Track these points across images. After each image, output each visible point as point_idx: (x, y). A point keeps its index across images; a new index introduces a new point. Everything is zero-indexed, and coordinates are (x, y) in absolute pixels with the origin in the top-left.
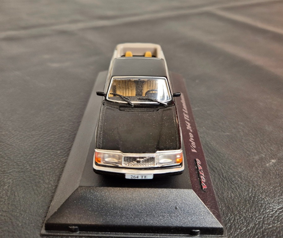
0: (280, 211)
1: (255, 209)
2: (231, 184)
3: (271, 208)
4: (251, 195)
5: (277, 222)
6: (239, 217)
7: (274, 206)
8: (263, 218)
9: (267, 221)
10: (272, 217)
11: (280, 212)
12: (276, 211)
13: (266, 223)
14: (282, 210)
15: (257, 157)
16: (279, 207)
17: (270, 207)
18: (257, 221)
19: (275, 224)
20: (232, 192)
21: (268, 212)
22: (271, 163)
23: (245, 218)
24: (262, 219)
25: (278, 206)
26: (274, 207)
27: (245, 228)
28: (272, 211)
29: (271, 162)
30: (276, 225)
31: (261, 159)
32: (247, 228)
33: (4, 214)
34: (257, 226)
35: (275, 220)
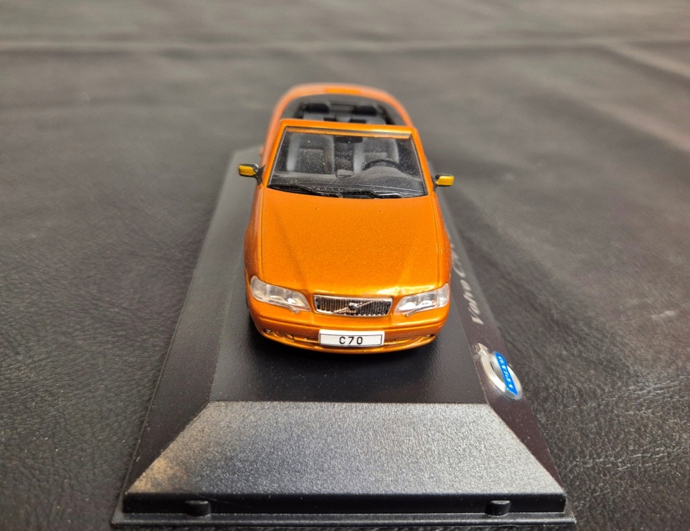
0: (658, 392)
1: (606, 379)
2: (565, 335)
3: (641, 384)
4: (603, 358)
5: (647, 409)
6: (568, 386)
7: (648, 381)
8: (619, 397)
9: (626, 404)
10: (638, 398)
11: (657, 394)
12: (649, 392)
13: (622, 405)
14: (662, 391)
15: (635, 301)
16: (657, 386)
17: (638, 382)
18: (603, 400)
19: (639, 411)
20: (565, 348)
21: (633, 390)
22: (662, 315)
23: (579, 390)
24: (614, 399)
25: (656, 384)
26: (647, 384)
27: (575, 406)
28: (641, 390)
29: (663, 312)
30: (642, 412)
31: (643, 307)
32: (579, 406)
33: (123, 312)
34: (602, 407)
35: (643, 406)
